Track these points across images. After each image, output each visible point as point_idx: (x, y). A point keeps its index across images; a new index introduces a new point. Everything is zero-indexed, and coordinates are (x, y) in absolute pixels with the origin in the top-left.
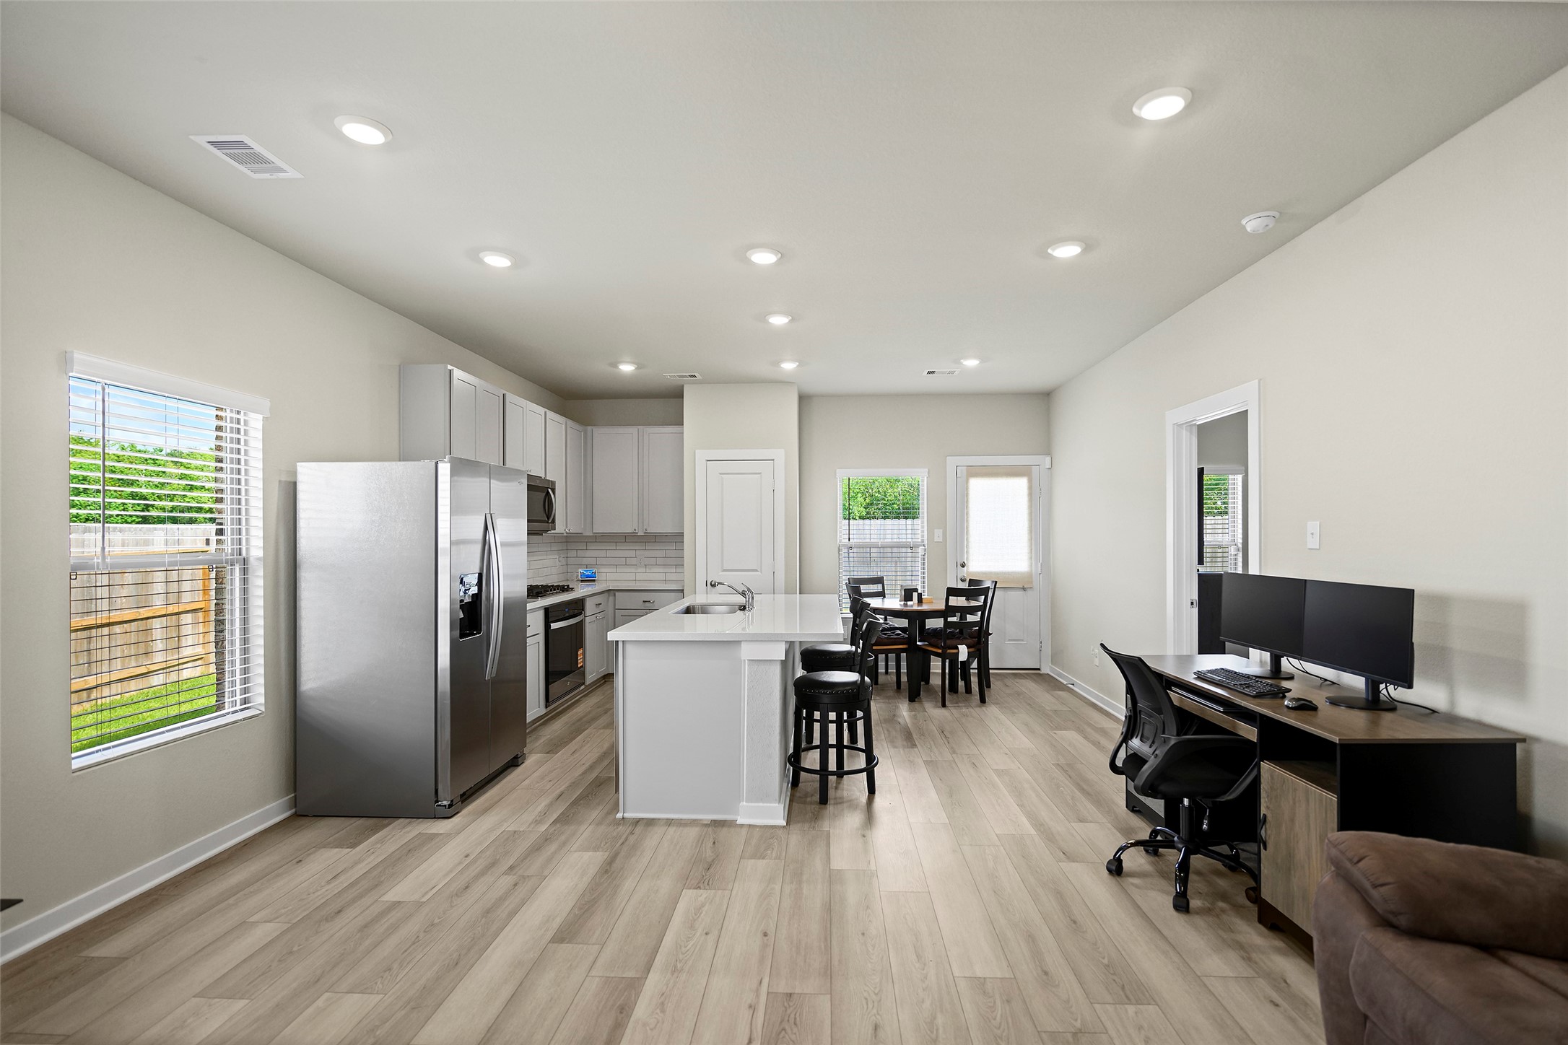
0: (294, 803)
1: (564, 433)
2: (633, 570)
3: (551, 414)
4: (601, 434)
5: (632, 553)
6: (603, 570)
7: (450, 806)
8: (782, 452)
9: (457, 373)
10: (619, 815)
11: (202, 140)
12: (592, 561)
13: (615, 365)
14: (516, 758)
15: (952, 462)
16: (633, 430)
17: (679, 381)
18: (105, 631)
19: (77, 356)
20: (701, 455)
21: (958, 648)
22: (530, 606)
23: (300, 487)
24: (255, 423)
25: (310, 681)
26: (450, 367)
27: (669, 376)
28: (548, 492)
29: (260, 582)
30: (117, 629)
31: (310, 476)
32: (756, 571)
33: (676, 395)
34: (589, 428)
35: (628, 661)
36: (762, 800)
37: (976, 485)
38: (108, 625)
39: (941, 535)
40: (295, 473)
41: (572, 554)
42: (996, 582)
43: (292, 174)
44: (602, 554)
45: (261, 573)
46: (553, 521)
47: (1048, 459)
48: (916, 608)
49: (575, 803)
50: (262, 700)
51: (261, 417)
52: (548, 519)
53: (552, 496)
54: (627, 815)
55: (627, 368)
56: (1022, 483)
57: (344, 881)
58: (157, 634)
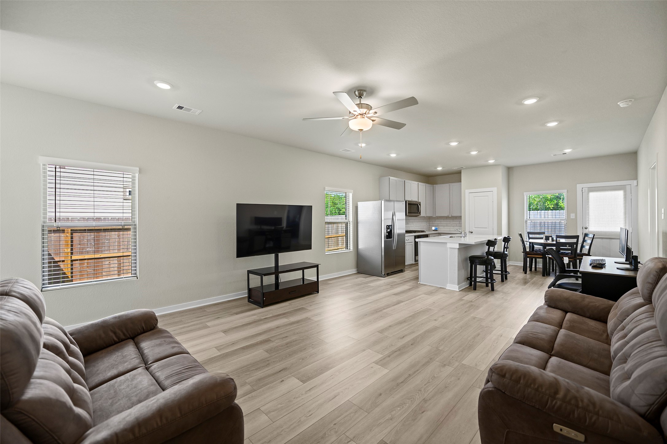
0: (357, 270)
1: (425, 189)
2: (449, 228)
3: (419, 183)
4: (438, 187)
5: (449, 222)
6: (440, 227)
7: (384, 275)
8: (496, 188)
9: (391, 178)
10: (419, 283)
11: (341, 150)
12: (437, 225)
13: (436, 168)
14: (402, 270)
15: (579, 187)
16: (448, 185)
17: (459, 169)
18: (331, 238)
19: (326, 188)
20: (467, 191)
21: (563, 258)
22: (406, 235)
23: (358, 207)
24: (351, 195)
25: (360, 247)
26: (389, 177)
27: (455, 168)
28: (418, 205)
29: (352, 226)
30: (333, 238)
31: (360, 204)
32: (486, 228)
33: (459, 173)
34: (434, 185)
35: (421, 246)
36: (453, 284)
37: (592, 195)
38: (331, 237)
39: (574, 216)
40: (357, 204)
41: (431, 222)
42: (594, 235)
43: (354, 151)
44: (440, 222)
45: (352, 224)
46: (420, 213)
47: (635, 182)
48: (551, 242)
49: (411, 280)
50: (352, 249)
51: (352, 194)
52: (418, 212)
53: (419, 206)
54: (420, 283)
55: (440, 169)
56: (621, 193)
57: (362, 282)
58: (340, 240)
